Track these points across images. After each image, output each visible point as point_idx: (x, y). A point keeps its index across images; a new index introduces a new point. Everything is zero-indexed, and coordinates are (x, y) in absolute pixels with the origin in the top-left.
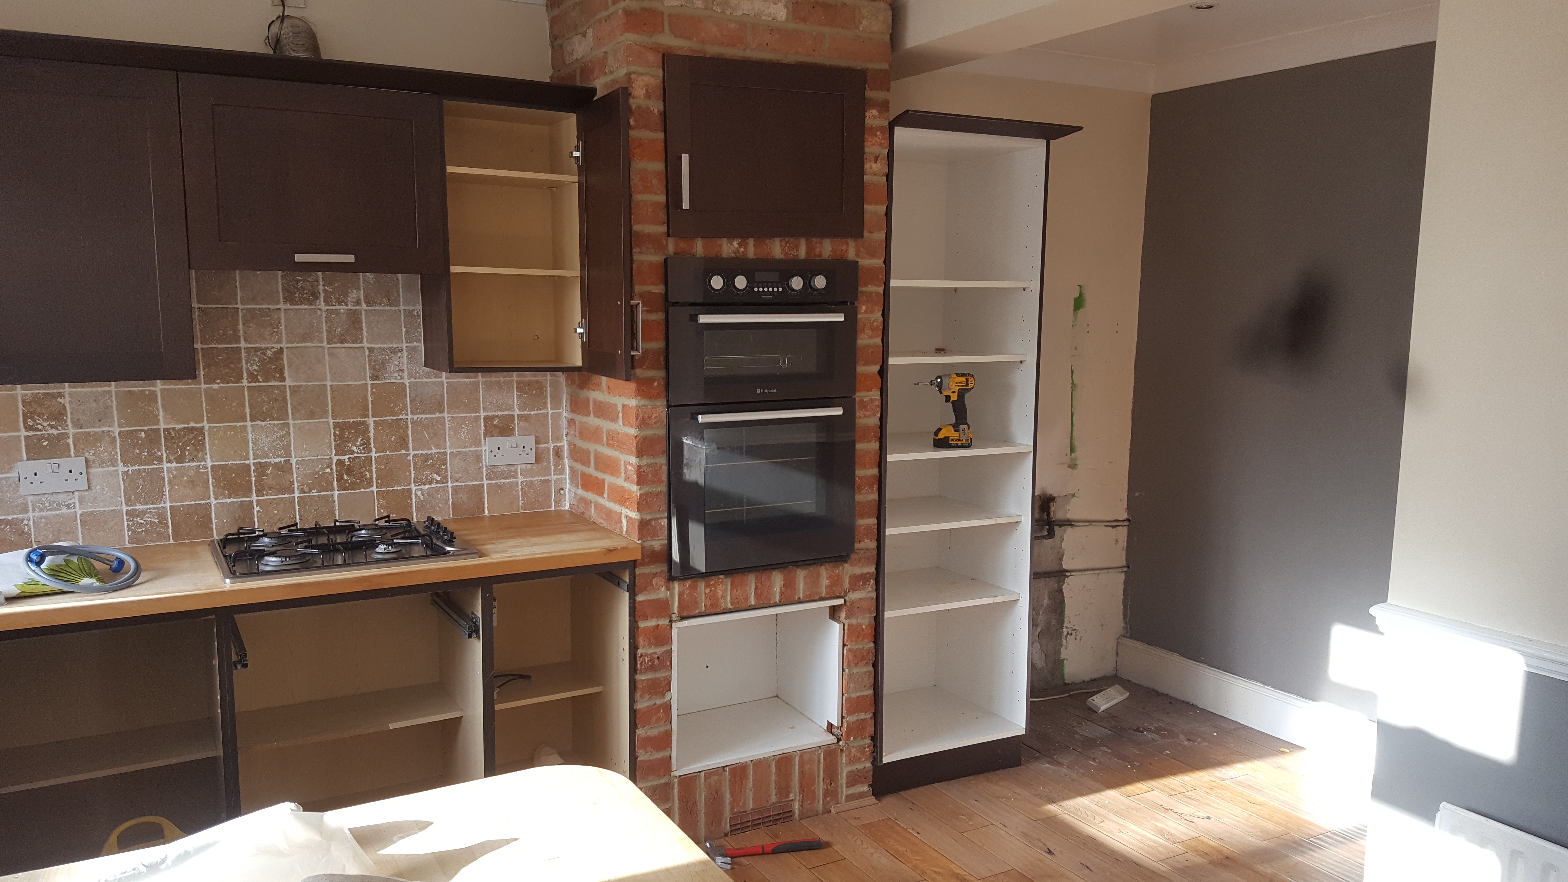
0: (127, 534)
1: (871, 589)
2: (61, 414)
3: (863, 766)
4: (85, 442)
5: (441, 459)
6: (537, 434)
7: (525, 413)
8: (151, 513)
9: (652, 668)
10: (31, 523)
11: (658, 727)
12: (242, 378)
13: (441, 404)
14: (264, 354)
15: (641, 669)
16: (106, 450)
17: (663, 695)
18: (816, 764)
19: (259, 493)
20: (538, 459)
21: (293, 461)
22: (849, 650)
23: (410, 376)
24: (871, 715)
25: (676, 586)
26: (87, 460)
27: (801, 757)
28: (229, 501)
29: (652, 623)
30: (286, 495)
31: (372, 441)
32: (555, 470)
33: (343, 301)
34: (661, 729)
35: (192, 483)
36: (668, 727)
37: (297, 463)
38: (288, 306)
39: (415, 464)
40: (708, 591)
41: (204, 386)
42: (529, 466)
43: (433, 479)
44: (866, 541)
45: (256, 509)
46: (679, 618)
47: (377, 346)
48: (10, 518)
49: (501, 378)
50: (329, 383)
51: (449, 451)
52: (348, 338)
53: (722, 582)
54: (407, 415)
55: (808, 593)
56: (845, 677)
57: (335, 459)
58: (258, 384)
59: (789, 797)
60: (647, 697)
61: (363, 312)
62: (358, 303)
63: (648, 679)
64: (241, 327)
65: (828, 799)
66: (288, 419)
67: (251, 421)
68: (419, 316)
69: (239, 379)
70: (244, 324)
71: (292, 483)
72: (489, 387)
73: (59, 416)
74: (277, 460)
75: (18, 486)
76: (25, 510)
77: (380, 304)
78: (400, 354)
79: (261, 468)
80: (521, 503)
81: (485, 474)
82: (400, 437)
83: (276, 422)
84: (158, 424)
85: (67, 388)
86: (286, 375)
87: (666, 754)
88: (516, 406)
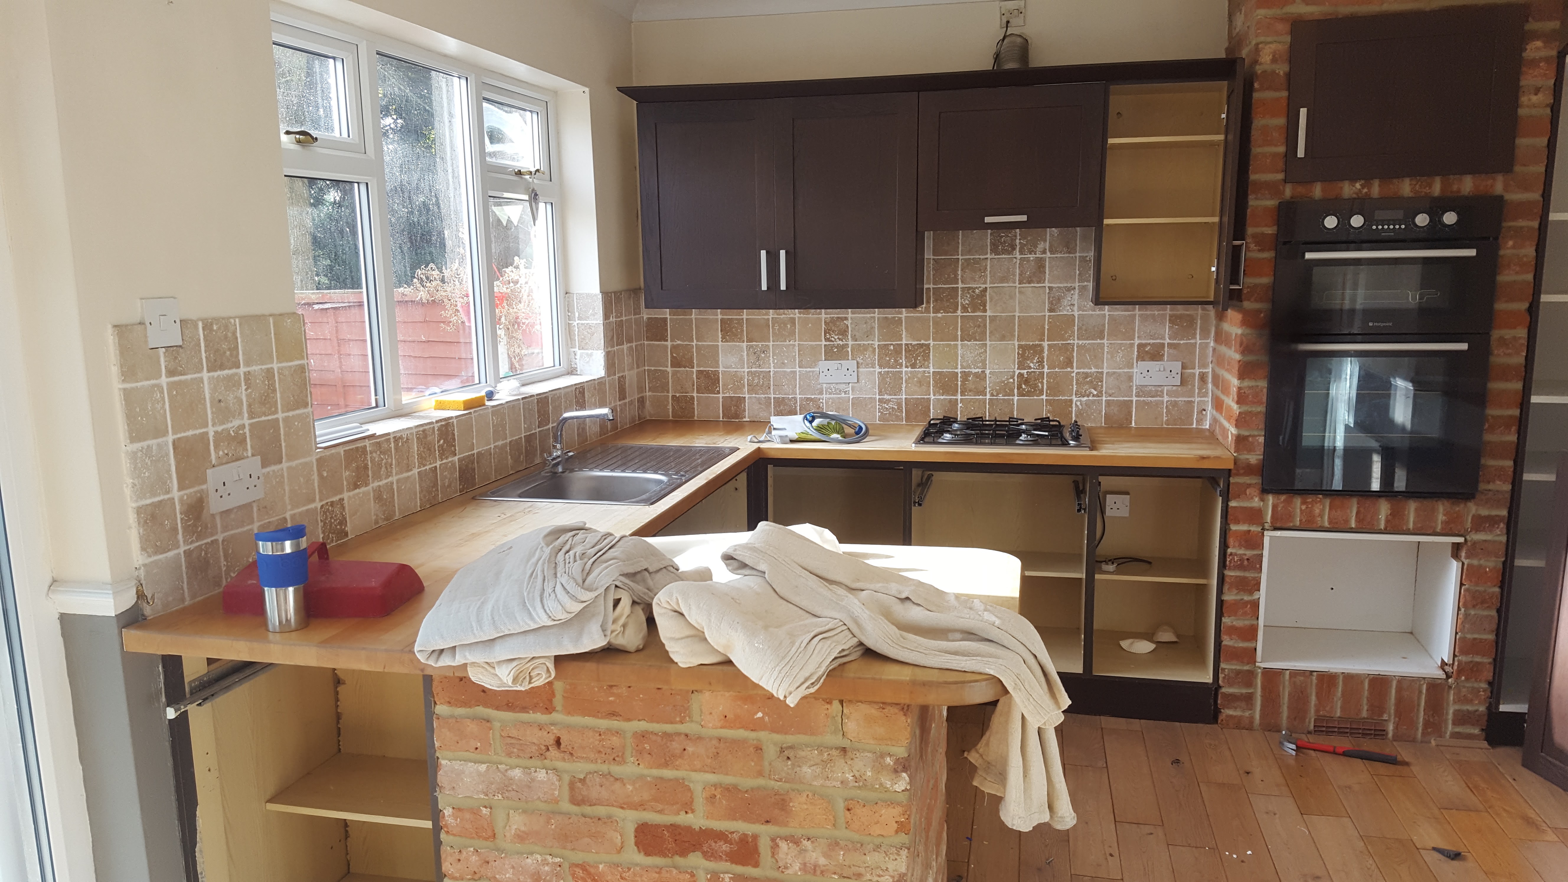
0: (878, 414)
1: (1499, 533)
2: (845, 331)
3: (1475, 708)
4: (859, 350)
5: (1099, 377)
6: (1184, 361)
7: (1175, 342)
8: (893, 402)
9: (1241, 567)
10: (824, 401)
11: (1244, 620)
12: (958, 309)
13: (1102, 332)
14: (974, 292)
15: (1230, 567)
16: (869, 357)
17: (1251, 593)
18: (1417, 693)
19: (962, 394)
20: (1183, 382)
21: (988, 372)
22: (1466, 590)
23: (1079, 309)
24: (1490, 660)
25: (1271, 499)
26: (858, 363)
27: (1399, 682)
28: (942, 397)
29: (1244, 527)
30: (981, 397)
31: (1045, 360)
32: (1198, 393)
33: (1033, 251)
34: (1247, 623)
35: (920, 383)
36: (1255, 622)
37: (990, 373)
38: (993, 256)
39: (1077, 380)
40: (1304, 507)
41: (932, 315)
42: (1174, 388)
43: (1091, 393)
44: (1498, 482)
45: (960, 405)
46: (1272, 528)
47: (1056, 285)
48: (813, 397)
49: (1155, 311)
50: (1017, 314)
51: (1105, 371)
52: (1034, 279)
53: (1320, 502)
54: (1074, 340)
55: (1419, 525)
56: (1460, 616)
57: (1017, 372)
58: (968, 314)
59: (1382, 717)
60: (1235, 591)
61: (1047, 259)
62: (1044, 252)
63: (1237, 577)
64: (959, 272)
65: (1429, 730)
66: (986, 340)
67: (961, 341)
68: (1090, 261)
69: (955, 311)
70: (962, 270)
71: (986, 388)
72: (1144, 318)
73: (843, 333)
74: (976, 370)
75: (818, 376)
76: (821, 393)
77: (1061, 252)
78: (1072, 292)
79: (965, 375)
80: (1165, 419)
81: (1134, 392)
82: (1067, 358)
83: (978, 343)
84: (902, 341)
85: (850, 313)
86: (988, 308)
87: (1253, 645)
88: (1167, 336)
